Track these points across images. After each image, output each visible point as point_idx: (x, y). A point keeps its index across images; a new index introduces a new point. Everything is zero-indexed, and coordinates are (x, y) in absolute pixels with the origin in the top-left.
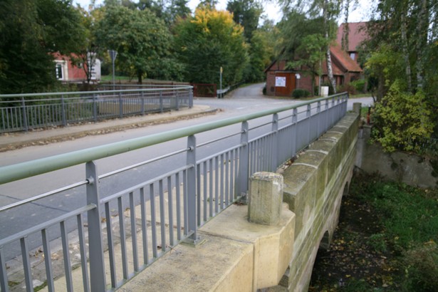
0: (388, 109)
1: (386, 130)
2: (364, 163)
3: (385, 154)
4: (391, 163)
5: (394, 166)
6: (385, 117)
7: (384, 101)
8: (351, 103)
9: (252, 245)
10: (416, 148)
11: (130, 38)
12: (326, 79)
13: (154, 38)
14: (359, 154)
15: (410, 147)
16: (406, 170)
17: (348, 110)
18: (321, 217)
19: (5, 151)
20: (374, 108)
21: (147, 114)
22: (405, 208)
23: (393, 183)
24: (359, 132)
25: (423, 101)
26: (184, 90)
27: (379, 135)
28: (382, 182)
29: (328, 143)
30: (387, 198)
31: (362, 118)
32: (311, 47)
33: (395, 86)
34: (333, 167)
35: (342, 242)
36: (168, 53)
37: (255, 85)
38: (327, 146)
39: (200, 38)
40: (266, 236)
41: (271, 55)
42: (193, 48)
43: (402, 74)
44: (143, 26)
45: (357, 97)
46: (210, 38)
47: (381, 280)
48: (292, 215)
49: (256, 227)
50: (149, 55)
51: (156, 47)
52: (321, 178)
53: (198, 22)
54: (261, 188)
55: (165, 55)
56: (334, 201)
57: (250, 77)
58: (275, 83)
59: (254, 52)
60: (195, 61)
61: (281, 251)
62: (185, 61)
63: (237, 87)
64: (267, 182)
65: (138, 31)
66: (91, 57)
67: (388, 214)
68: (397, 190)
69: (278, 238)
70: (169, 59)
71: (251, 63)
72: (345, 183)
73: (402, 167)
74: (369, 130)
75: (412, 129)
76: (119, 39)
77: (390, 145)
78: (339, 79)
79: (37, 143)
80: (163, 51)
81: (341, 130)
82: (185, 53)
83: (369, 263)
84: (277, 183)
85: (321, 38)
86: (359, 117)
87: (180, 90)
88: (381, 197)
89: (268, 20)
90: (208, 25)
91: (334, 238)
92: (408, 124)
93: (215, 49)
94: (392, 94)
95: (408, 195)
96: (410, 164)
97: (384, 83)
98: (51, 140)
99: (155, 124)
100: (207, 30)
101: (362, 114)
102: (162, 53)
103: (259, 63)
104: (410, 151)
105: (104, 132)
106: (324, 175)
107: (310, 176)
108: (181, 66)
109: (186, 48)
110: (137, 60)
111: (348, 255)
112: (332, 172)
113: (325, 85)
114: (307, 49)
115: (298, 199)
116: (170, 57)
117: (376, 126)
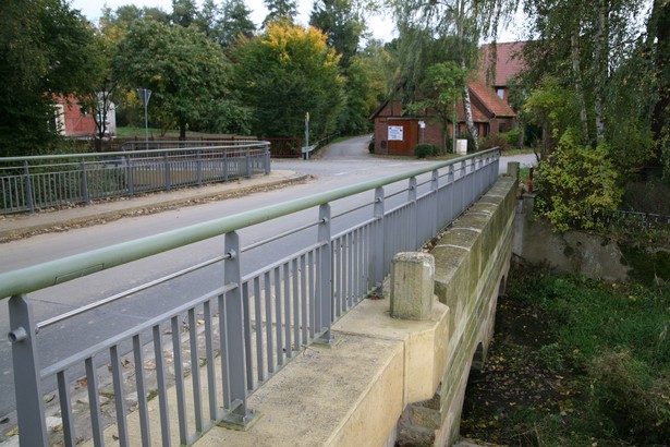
0: (558, 170)
1: (556, 200)
2: (525, 248)
3: (555, 234)
4: (564, 247)
5: (568, 251)
6: (554, 181)
7: (551, 159)
8: (504, 162)
9: (402, 344)
10: (598, 225)
11: (169, 69)
12: (463, 129)
13: (204, 70)
14: (519, 236)
15: (589, 224)
16: (586, 256)
17: (500, 172)
18: (474, 321)
19: (8, 241)
20: (538, 169)
21: (204, 185)
22: (586, 310)
23: (567, 276)
24: (518, 204)
25: (605, 158)
26: (257, 147)
27: (545, 208)
28: (552, 275)
29: (479, 218)
30: (560, 297)
31: (521, 185)
32: (441, 81)
33: (566, 138)
34: (487, 251)
35: (501, 359)
36: (227, 92)
37: (355, 138)
38: (478, 223)
39: (275, 69)
40: (417, 333)
41: (378, 93)
42: (263, 83)
43: (575, 120)
44: (188, 51)
45: (509, 155)
46: (289, 69)
47: (557, 407)
48: (445, 308)
49: (402, 323)
50: (197, 95)
51: (208, 82)
52: (475, 265)
53: (272, 44)
54: (407, 272)
55: (222, 95)
56: (489, 300)
57: (347, 127)
58: (387, 136)
59: (353, 88)
60: (267, 104)
61: (436, 354)
62: (253, 103)
63: (328, 142)
64: (416, 263)
65: (181, 60)
66: (105, 99)
67: (562, 319)
68: (573, 285)
69: (433, 336)
70: (228, 101)
71: (349, 105)
72: (501, 277)
73: (579, 253)
74: (532, 201)
75: (592, 198)
76: (150, 70)
77: (562, 222)
78: (481, 128)
79: (51, 229)
80: (218, 89)
81: (494, 200)
82: (252, 90)
83: (540, 386)
84: (428, 265)
85: (455, 69)
86: (517, 182)
87: (251, 148)
88: (551, 296)
89: (373, 40)
90: (288, 49)
91: (489, 354)
92: (587, 190)
93: (297, 85)
94: (563, 149)
95: (589, 292)
96: (591, 248)
97: (550, 133)
98: (71, 225)
99: (219, 199)
100: (287, 56)
101: (521, 179)
102: (217, 92)
103: (361, 105)
104: (590, 229)
105: (146, 211)
106: (478, 260)
107: (461, 260)
108: (247, 112)
109: (253, 83)
110: (178, 103)
111: (511, 377)
112: (486, 259)
113: (463, 138)
114: (434, 84)
115: (450, 289)
116: (229, 97)
117: (540, 195)
